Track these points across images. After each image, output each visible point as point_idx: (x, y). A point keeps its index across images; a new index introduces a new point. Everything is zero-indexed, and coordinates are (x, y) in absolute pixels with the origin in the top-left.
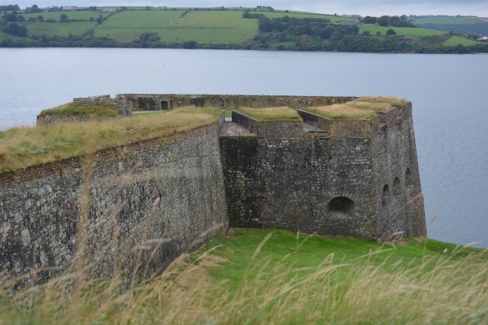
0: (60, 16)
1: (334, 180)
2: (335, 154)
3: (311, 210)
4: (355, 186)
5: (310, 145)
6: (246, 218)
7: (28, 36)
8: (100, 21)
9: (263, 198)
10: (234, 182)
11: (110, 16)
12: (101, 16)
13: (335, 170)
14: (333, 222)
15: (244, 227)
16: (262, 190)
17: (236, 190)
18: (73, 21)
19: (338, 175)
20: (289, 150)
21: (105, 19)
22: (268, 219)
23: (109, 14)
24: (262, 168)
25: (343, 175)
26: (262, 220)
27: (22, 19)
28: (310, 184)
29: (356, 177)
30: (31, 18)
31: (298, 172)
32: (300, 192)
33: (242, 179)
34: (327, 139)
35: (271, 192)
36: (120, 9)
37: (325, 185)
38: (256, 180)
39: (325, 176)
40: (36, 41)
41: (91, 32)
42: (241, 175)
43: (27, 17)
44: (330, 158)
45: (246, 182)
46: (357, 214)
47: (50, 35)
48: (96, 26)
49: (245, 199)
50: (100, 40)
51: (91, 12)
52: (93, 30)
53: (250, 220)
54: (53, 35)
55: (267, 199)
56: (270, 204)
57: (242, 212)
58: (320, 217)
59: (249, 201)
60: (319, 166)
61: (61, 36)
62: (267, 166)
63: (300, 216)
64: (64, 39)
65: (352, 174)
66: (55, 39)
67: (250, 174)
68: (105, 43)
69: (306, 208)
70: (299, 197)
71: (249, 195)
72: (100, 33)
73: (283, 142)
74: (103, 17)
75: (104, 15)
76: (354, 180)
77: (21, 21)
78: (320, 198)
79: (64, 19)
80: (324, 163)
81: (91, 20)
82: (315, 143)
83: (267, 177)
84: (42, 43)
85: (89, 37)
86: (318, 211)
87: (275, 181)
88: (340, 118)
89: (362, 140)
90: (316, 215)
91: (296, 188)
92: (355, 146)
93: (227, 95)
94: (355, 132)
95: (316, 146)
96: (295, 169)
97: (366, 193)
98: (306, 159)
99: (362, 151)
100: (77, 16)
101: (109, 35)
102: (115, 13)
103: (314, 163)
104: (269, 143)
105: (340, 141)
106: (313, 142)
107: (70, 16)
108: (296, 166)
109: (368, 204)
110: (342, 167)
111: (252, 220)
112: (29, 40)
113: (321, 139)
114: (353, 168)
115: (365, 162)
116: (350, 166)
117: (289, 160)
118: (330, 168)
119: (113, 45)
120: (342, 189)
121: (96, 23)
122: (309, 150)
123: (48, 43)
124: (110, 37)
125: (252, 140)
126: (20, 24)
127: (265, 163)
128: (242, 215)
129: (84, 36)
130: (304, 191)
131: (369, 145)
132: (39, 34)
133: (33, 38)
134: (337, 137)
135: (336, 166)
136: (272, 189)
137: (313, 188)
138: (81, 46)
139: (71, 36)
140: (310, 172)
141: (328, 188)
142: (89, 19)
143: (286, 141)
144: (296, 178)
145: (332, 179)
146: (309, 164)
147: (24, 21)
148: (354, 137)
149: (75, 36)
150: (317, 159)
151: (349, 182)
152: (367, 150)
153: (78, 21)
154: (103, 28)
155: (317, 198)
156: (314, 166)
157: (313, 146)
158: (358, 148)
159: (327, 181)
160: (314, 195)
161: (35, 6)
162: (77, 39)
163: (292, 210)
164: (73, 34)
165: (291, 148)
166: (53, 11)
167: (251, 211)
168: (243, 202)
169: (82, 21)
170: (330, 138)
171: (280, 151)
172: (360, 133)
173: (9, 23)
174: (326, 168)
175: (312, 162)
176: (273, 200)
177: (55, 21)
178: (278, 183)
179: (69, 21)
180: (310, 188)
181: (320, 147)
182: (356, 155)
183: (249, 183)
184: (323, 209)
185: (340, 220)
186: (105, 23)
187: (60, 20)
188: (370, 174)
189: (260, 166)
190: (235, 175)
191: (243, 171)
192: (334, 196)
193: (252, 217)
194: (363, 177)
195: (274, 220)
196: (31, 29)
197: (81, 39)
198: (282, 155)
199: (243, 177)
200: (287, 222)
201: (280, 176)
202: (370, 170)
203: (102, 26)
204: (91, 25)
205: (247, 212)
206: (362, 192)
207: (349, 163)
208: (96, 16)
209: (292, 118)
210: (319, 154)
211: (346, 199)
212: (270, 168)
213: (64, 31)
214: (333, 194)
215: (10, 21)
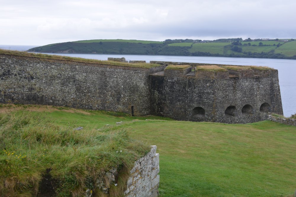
0: (259, 43)
1: (196, 99)
2: (197, 86)
3: (185, 112)
4: (206, 102)
5: (186, 81)
6: (158, 112)
7: (242, 53)
8: (278, 46)
9: (165, 103)
10: (154, 95)
11: (284, 43)
12: (279, 43)
13: (197, 94)
14: (195, 118)
15: (157, 115)
16: (165, 100)
17: (154, 99)
18: (265, 45)
19: (198, 96)
20: (177, 83)
21: (281, 45)
22: (167, 113)
23: (284, 42)
24: (165, 90)
25: (200, 97)
26: (164, 113)
27: (241, 44)
28: (185, 99)
29: (206, 98)
30: (245, 44)
31: (180, 93)
32: (181, 102)
33: (157, 94)
34: (194, 79)
35: (168, 101)
36: (290, 40)
37: (192, 101)
38: (162, 95)
39: (192, 96)
40: (245, 55)
41: (273, 51)
42: (156, 92)
43: (243, 43)
44: (195, 88)
45: (158, 95)
46: (206, 116)
47: (253, 52)
48: (276, 48)
49: (157, 103)
50: (276, 55)
51: (275, 42)
52: (274, 50)
53: (159, 113)
54: (254, 52)
55: (166, 104)
56: (168, 107)
57: (156, 109)
58: (189, 115)
59: (159, 104)
60: (190, 91)
61: (258, 52)
62: (167, 89)
63: (180, 114)
64: (259, 54)
65: (204, 96)
66: (255, 54)
67: (160, 92)
68: (279, 57)
69: (183, 110)
70: (180, 105)
71: (159, 102)
72: (277, 51)
73: (175, 79)
74: (280, 44)
75: (281, 43)
76: (205, 100)
77: (240, 45)
78: (189, 106)
79: (261, 45)
80: (192, 90)
81: (274, 45)
82: (188, 81)
83: (167, 94)
84: (248, 56)
85: (271, 53)
86: (188, 112)
87: (170, 97)
88: (201, 69)
89: (210, 81)
90: (187, 114)
91: (179, 101)
92: (206, 84)
93: (192, 63)
94: (207, 77)
95: (189, 82)
96: (179, 92)
97: (211, 106)
98: (184, 88)
99: (210, 86)
100: (268, 43)
101: (281, 53)
102: (287, 42)
103: (187, 90)
104: (169, 79)
105: (200, 80)
106: (188, 80)
107: (264, 43)
108: (180, 90)
109: (211, 112)
110: (200, 93)
111: (160, 113)
112: (242, 54)
113: (191, 79)
114: (205, 94)
115: (211, 91)
116: (203, 93)
117: (177, 87)
118: (194, 93)
119: (283, 57)
120: (199, 103)
121: (276, 47)
122: (185, 84)
123: (251, 56)
124: (282, 54)
125: (162, 77)
126: (239, 47)
127: (166, 88)
128: (156, 110)
129: (269, 53)
130: (183, 102)
131: (213, 83)
132: (247, 51)
133: (244, 53)
134: (198, 79)
135: (197, 92)
136: (169, 100)
137: (186, 101)
138: (267, 58)
139: (262, 53)
140: (185, 94)
141: (193, 102)
142: (273, 45)
143: (176, 79)
144: (179, 96)
145: (195, 98)
146: (185, 90)
147: (242, 45)
148: (206, 79)
149: (264, 53)
150: (189, 88)
151: (203, 100)
152: (212, 86)
153: (267, 45)
154: (279, 49)
155: (188, 106)
156: (187, 91)
157: (187, 82)
158: (208, 84)
159: (193, 99)
160: (187, 105)
161: (249, 39)
162: (265, 54)
163: (177, 111)
164: (264, 52)
165: (178, 82)
166: (257, 41)
167: (160, 109)
168: (157, 104)
169: (269, 45)
170: (195, 79)
171: (173, 83)
172: (209, 77)
173: (234, 46)
174: (193, 93)
175: (187, 89)
176: (169, 105)
177: (256, 46)
178: (171, 97)
179: (263, 46)
180: (185, 101)
181: (190, 83)
182: (207, 88)
183: (159, 96)
184: (190, 112)
185: (198, 118)
186: (281, 47)
187: (259, 45)
188: (213, 97)
189: (164, 89)
190: (154, 92)
191: (157, 90)
192: (196, 106)
193: (160, 112)
194: (209, 99)
195: (169, 114)
196: (244, 49)
197: (267, 54)
198: (174, 85)
199: (157, 93)
200: (174, 115)
201: (172, 95)
202: (213, 96)
203: (279, 48)
204: (273, 48)
205: (158, 109)
206: (209, 105)
207: (203, 91)
208: (277, 43)
209: (180, 69)
210: (190, 86)
211: (201, 108)
212: (168, 90)
213: (260, 50)
214: (195, 105)
215: (235, 45)
